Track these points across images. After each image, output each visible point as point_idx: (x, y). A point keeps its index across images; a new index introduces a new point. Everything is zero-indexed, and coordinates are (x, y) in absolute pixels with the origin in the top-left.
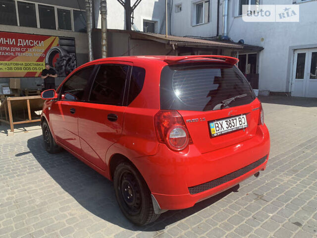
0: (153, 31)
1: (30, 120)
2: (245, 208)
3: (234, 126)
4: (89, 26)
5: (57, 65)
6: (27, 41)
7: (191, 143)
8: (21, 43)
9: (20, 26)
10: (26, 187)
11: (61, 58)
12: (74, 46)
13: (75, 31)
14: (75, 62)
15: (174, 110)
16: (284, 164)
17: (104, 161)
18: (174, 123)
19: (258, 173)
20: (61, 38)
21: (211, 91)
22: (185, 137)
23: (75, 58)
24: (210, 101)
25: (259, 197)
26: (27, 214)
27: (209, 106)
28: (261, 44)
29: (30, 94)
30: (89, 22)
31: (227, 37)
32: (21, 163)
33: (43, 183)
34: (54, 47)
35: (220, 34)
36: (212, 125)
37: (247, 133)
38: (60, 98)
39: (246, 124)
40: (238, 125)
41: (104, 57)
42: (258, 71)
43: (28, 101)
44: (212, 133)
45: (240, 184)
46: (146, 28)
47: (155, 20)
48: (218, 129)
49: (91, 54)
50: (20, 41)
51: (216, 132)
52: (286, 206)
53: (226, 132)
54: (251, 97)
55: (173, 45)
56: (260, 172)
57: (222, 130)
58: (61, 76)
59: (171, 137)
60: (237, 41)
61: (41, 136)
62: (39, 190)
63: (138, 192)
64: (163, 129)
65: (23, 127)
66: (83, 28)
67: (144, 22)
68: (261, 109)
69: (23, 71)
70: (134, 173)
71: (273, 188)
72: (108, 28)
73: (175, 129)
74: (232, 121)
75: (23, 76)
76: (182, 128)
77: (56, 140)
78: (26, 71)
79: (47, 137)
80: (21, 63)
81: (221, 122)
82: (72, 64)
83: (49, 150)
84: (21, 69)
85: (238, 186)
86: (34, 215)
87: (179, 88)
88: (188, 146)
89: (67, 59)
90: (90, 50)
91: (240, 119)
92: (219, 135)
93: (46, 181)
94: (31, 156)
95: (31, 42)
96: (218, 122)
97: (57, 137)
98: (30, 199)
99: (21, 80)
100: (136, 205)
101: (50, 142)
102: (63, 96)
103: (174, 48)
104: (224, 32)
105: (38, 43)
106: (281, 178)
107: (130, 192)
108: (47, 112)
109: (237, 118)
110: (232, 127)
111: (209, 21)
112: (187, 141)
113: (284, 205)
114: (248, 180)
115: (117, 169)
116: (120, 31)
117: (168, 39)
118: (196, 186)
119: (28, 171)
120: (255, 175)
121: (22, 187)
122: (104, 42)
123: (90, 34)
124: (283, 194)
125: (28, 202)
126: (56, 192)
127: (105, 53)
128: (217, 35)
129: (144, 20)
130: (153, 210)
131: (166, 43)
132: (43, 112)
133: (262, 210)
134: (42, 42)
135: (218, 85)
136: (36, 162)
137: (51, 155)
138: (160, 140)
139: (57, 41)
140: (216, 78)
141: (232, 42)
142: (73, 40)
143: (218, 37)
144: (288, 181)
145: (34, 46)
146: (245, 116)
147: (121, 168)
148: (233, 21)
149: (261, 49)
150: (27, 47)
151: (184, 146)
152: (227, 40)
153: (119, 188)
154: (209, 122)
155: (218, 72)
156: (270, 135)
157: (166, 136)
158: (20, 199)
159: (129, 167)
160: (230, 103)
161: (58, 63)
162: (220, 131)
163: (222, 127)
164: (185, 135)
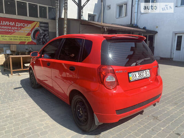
0: (94, 20)
1: (22, 69)
2: (147, 124)
3: (142, 76)
4: (57, 16)
5: (38, 38)
6: (21, 23)
7: (118, 85)
8: (17, 25)
9: (18, 15)
10: (20, 107)
11: (40, 34)
12: (48, 27)
13: (49, 19)
14: (48, 37)
15: (109, 66)
16: (170, 99)
17: (66, 94)
18: (109, 73)
19: (155, 104)
20: (41, 23)
21: (129, 55)
22: (115, 81)
23: (48, 35)
24: (128, 61)
25: (155, 118)
26: (21, 122)
27: (128, 64)
28: (156, 30)
29: (22, 54)
30: (57, 14)
31: (136, 25)
32: (17, 93)
33: (30, 105)
34: (36, 27)
35: (132, 23)
36: (130, 75)
37: (150, 80)
38: (41, 57)
39: (149, 75)
40: (145, 76)
41: (65, 34)
42: (154, 45)
43: (21, 58)
44: (130, 80)
45: (144, 110)
46: (90, 18)
47: (95, 14)
48: (133, 77)
49: (57, 32)
50: (17, 24)
51: (132, 79)
52: (171, 124)
53: (138, 79)
54: (152, 60)
55: (106, 29)
56: (156, 103)
57: (136, 78)
58: (40, 44)
59: (106, 81)
60: (142, 28)
61: (29, 78)
62: (27, 109)
63: (86, 112)
64: (102, 76)
65: (18, 73)
66: (53, 17)
67: (88, 15)
68: (158, 67)
69: (18, 40)
70: (84, 101)
71: (163, 113)
72: (68, 18)
73: (109, 77)
74: (141, 73)
75: (18, 44)
76: (113, 76)
77: (37, 81)
78: (20, 41)
79: (32, 79)
80: (17, 36)
81: (135, 73)
82: (46, 38)
83: (33, 86)
84: (17, 39)
85: (143, 111)
86: (25, 123)
87: (111, 53)
88: (116, 86)
89: (43, 35)
90: (57, 30)
91: (146, 72)
92: (134, 81)
93: (31, 104)
94: (22, 90)
95: (23, 24)
96: (134, 73)
97: (38, 79)
98: (23, 114)
99: (17, 46)
100: (84, 120)
101: (34, 82)
102: (43, 55)
103: (106, 31)
104: (135, 22)
105: (27, 25)
106: (168, 107)
107: (81, 112)
108: (33, 65)
109: (145, 71)
110: (142, 77)
111: (126, 16)
112: (116, 83)
113: (170, 123)
114: (149, 108)
115: (74, 98)
116: (75, 20)
117: (103, 25)
118: (120, 110)
119: (21, 98)
120: (153, 105)
121: (18, 107)
122: (65, 26)
123: (57, 21)
124: (169, 117)
125: (21, 115)
126: (37, 111)
127: (65, 32)
128: (131, 24)
129: (88, 14)
130: (95, 123)
131: (101, 27)
132: (30, 65)
133: (157, 125)
134: (30, 24)
135: (133, 52)
136: (25, 93)
137: (34, 89)
138: (100, 82)
139: (38, 24)
140: (132, 48)
141: (140, 28)
142: (47, 24)
143: (131, 25)
144: (172, 109)
145: (25, 27)
146: (149, 70)
147: (76, 98)
148: (140, 16)
149: (156, 32)
150: (21, 27)
151: (114, 86)
152: (137, 27)
153: (75, 109)
154: (128, 73)
155: (133, 44)
156: (163, 82)
157: (104, 80)
158: (17, 114)
159: (81, 97)
160: (141, 63)
161: (39, 37)
162: (135, 78)
163: (136, 76)
164: (114, 80)
